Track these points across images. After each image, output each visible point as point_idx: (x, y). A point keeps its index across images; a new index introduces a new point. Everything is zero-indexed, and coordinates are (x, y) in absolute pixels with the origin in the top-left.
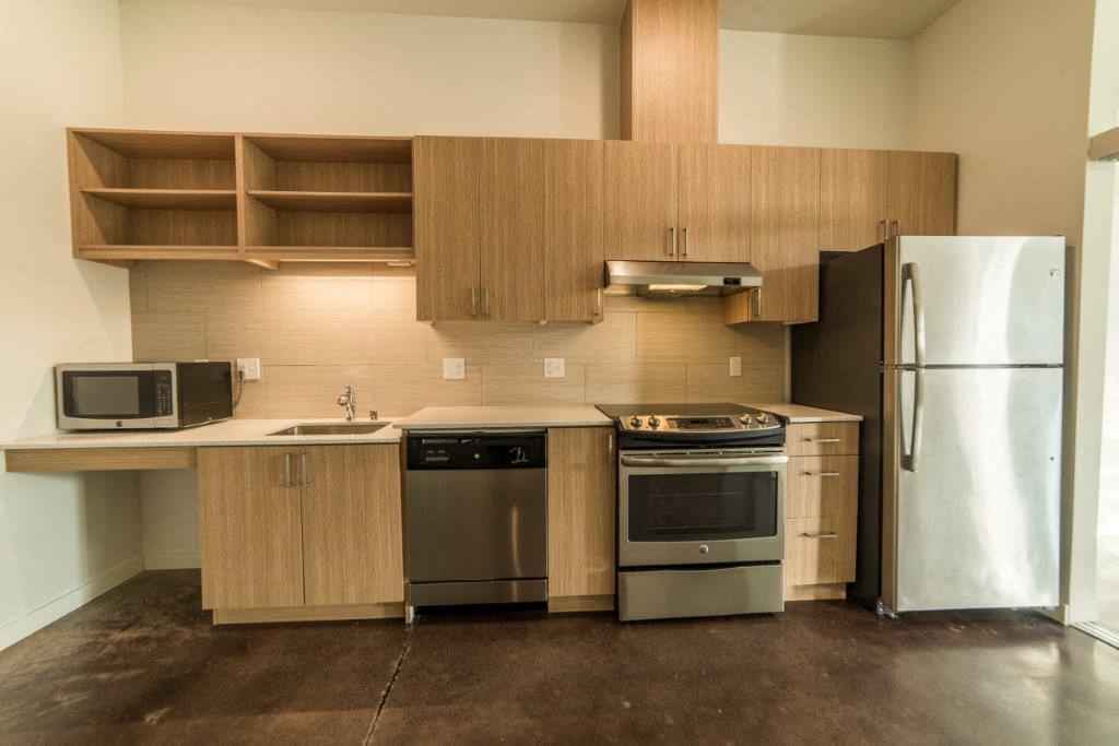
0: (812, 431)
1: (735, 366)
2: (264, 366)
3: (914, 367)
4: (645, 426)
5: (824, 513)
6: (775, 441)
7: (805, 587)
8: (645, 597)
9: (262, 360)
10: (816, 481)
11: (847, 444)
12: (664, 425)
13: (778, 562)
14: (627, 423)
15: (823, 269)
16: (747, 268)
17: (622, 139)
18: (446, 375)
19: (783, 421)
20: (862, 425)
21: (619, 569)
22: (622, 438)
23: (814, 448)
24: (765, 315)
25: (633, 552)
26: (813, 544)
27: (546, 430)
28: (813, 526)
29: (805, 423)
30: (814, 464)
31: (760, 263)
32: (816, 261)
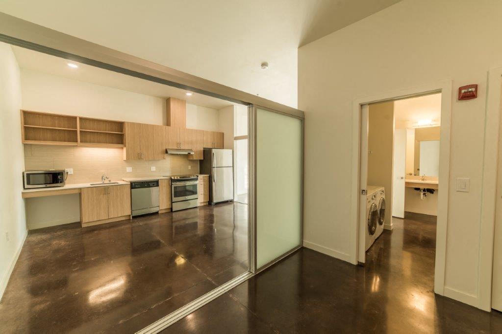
0: (202, 178)
1: (190, 167)
2: (74, 171)
3: (215, 167)
4: (176, 178)
5: (204, 191)
6: (196, 179)
7: (201, 203)
8: (176, 207)
9: (74, 169)
10: (203, 186)
11: (207, 179)
12: (179, 178)
13: (197, 199)
14: (173, 178)
15: (204, 151)
16: (191, 150)
17: (167, 125)
18: (128, 171)
19: (198, 176)
20: (209, 176)
21: (172, 203)
22: (172, 181)
23: (202, 180)
24: (194, 159)
25: (174, 199)
26: (203, 196)
27: (158, 180)
28: (203, 193)
29: (201, 177)
30: (202, 183)
31: (194, 149)
32: (202, 149)
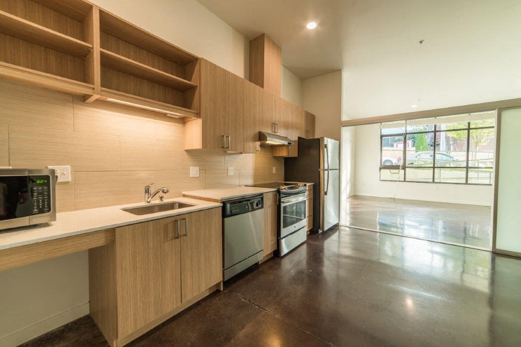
1: (274, 170)
2: (75, 171)
3: (328, 170)
9: (72, 167)
12: (287, 189)
15: (299, 142)
18: (192, 175)
20: (314, 187)
22: (281, 194)
27: (263, 194)
32: (297, 140)
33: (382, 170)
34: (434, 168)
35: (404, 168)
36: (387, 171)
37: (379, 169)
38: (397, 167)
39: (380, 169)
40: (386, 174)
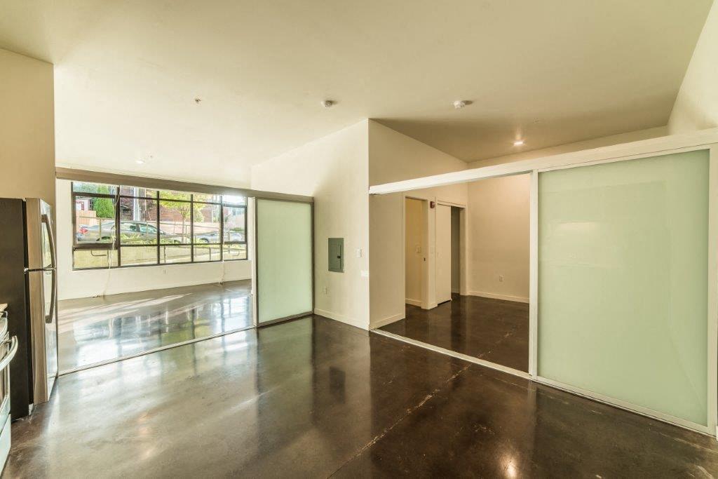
33: (76, 253)
34: (158, 245)
35: (118, 246)
36: (87, 253)
37: (71, 252)
38: (107, 247)
39: (74, 250)
40: (86, 257)
